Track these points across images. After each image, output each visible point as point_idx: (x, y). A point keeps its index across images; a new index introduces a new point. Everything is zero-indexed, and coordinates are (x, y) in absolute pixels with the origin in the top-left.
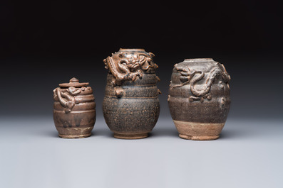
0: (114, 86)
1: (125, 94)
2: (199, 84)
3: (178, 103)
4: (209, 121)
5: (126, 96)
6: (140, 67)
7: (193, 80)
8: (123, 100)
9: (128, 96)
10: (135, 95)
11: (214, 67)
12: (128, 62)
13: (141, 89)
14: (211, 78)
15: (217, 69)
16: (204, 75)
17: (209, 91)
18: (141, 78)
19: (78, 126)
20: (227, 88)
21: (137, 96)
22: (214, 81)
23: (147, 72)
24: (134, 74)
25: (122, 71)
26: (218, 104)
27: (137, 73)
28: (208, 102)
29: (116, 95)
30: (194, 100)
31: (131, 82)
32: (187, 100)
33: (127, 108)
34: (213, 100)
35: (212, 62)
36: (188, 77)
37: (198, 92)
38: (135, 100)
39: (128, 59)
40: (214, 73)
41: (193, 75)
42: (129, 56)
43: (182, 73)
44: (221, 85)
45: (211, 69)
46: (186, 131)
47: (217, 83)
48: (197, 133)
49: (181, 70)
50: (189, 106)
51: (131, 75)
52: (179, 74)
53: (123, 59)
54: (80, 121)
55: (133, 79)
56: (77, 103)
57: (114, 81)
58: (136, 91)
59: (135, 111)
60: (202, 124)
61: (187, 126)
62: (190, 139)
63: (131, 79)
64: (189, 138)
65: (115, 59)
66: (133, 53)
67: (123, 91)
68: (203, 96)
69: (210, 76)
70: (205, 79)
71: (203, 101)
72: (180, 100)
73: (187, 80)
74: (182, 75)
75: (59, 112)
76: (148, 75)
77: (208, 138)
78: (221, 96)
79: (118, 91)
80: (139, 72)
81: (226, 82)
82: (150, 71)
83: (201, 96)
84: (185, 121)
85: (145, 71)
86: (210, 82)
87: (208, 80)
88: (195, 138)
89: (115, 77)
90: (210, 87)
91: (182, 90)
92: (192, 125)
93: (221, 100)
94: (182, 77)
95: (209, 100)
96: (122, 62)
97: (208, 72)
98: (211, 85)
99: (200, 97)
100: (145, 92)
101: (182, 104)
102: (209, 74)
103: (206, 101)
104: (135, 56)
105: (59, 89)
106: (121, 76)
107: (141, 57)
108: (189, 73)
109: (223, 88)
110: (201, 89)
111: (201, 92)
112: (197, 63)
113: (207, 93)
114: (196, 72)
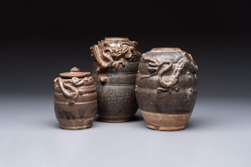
0: (99, 73)
1: (108, 81)
2: (167, 75)
3: (146, 94)
4: (177, 112)
5: (110, 83)
6: (123, 56)
7: (161, 72)
8: (107, 87)
9: (111, 83)
10: (118, 82)
11: (181, 57)
12: (112, 51)
13: (124, 76)
14: (179, 68)
15: (185, 60)
16: (172, 65)
17: (177, 82)
18: (124, 66)
19: (81, 117)
20: (194, 78)
21: (120, 83)
22: (182, 72)
23: (130, 60)
24: (117, 62)
25: (106, 59)
26: (186, 95)
27: (120, 61)
28: (176, 93)
29: (101, 82)
30: (162, 91)
31: (114, 70)
32: (155, 91)
33: (111, 94)
34: (181, 91)
35: (179, 53)
36: (156, 68)
37: (166, 83)
38: (118, 87)
39: (112, 48)
40: (182, 64)
41: (161, 66)
42: (113, 45)
43: (150, 63)
44: (188, 76)
45: (179, 59)
46: (154, 121)
47: (185, 74)
48: (164, 123)
49: (149, 61)
50: (156, 98)
51: (114, 63)
52: (147, 65)
53: (107, 48)
54: (84, 112)
55: (116, 67)
56: (81, 93)
57: (98, 69)
58: (119, 78)
59: (118, 97)
60: (170, 116)
61: (154, 117)
62: (158, 130)
63: (114, 67)
64: (157, 128)
65: (100, 47)
66: (117, 42)
67: (106, 78)
68: (171, 87)
69: (178, 67)
70: (173, 70)
71: (171, 92)
72: (148, 91)
73: (155, 71)
74: (150, 66)
75: (62, 103)
76: (131, 63)
77: (175, 128)
78: (189, 87)
79: (103, 78)
80: (122, 60)
81: (193, 72)
82: (133, 59)
83: (169, 87)
84: (153, 112)
85: (128, 59)
86: (178, 73)
87: (176, 72)
88: (162, 128)
89: (100, 65)
90: (178, 78)
91: (150, 81)
92: (160, 116)
93: (189, 91)
94: (150, 68)
95: (177, 91)
96: (107, 51)
97: (176, 62)
98: (179, 76)
99: (167, 89)
100: (127, 79)
101: (149, 95)
102: (177, 65)
103: (174, 93)
104: (119, 45)
105: (60, 79)
106: (105, 64)
107: (124, 46)
108: (157, 64)
109: (190, 79)
110: (169, 80)
111: (169, 84)
112: (165, 54)
113: (174, 85)
114: (164, 63)
